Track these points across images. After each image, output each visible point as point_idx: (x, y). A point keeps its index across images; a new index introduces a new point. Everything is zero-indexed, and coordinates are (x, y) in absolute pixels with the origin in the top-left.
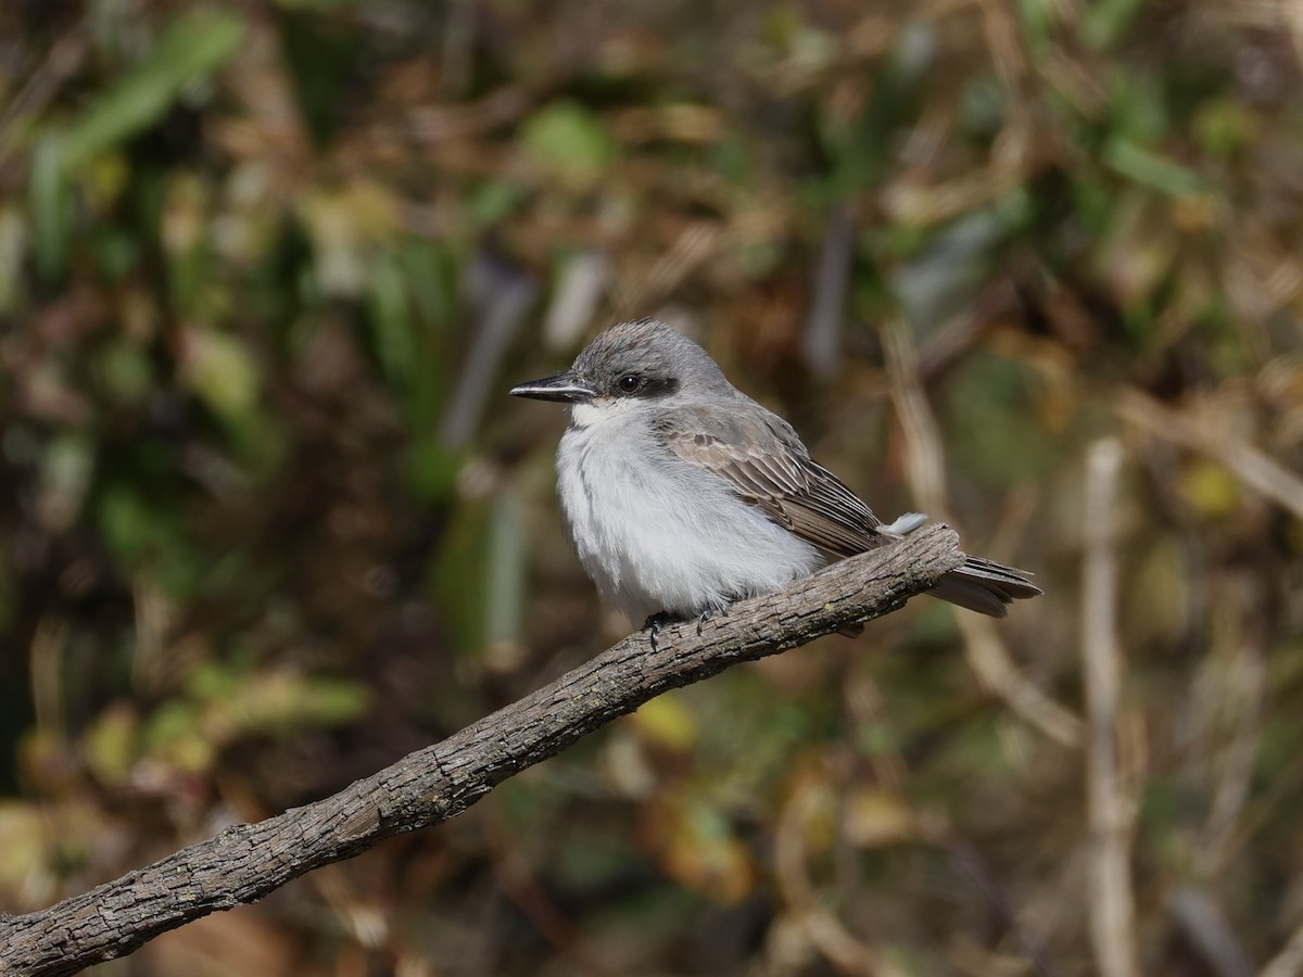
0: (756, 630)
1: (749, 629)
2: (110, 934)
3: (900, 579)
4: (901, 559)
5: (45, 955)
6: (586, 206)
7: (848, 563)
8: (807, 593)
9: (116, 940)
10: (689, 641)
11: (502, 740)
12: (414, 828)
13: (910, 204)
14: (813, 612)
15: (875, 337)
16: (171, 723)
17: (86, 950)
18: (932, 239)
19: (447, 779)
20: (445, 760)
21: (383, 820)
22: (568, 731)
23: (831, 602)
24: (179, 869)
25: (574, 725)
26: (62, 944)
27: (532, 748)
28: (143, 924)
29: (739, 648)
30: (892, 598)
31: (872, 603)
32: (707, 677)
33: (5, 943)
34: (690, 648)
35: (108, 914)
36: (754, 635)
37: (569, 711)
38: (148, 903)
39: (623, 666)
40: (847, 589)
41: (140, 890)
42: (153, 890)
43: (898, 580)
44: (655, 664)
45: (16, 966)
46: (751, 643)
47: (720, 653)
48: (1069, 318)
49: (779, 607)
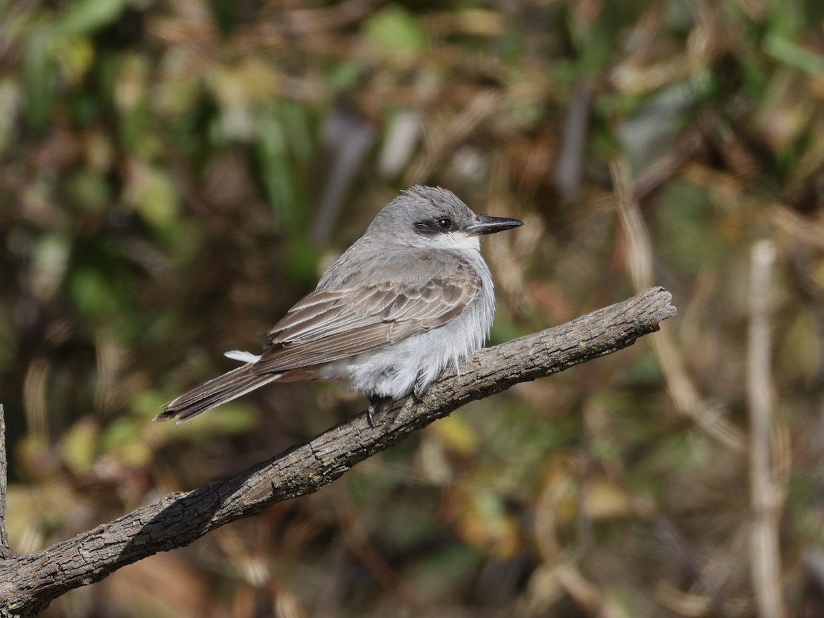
0: (532, 360)
1: (527, 360)
2: (87, 567)
3: (631, 325)
4: (632, 311)
5: (42, 581)
6: (407, 78)
7: (596, 314)
8: (567, 334)
9: (92, 571)
10: (486, 367)
11: (358, 435)
12: (296, 496)
13: (630, 78)
14: (571, 348)
15: (607, 169)
16: (121, 432)
17: (70, 578)
18: (646, 102)
19: (319, 462)
20: (318, 449)
21: (275, 490)
22: (402, 429)
23: (583, 341)
24: (134, 523)
25: (406, 425)
26: (54, 574)
27: (377, 441)
28: (110, 560)
29: (520, 373)
30: (625, 338)
31: (612, 341)
32: (498, 392)
33: (14, 573)
34: (486, 373)
35: (86, 554)
36: (531, 364)
37: (403, 416)
38: (113, 546)
39: (440, 385)
40: (595, 332)
41: (108, 537)
42: (116, 537)
43: (629, 326)
44: (462, 383)
45: (22, 589)
46: (529, 369)
47: (507, 376)
48: (739, 158)
49: (548, 344)
